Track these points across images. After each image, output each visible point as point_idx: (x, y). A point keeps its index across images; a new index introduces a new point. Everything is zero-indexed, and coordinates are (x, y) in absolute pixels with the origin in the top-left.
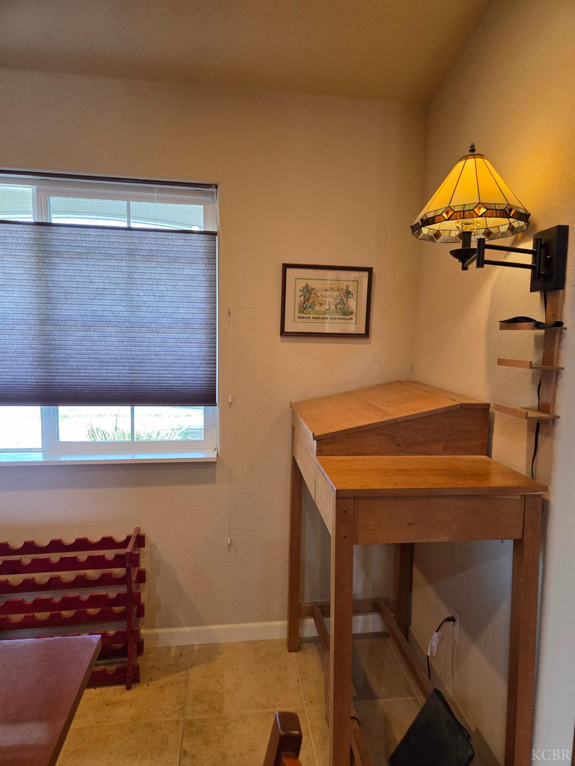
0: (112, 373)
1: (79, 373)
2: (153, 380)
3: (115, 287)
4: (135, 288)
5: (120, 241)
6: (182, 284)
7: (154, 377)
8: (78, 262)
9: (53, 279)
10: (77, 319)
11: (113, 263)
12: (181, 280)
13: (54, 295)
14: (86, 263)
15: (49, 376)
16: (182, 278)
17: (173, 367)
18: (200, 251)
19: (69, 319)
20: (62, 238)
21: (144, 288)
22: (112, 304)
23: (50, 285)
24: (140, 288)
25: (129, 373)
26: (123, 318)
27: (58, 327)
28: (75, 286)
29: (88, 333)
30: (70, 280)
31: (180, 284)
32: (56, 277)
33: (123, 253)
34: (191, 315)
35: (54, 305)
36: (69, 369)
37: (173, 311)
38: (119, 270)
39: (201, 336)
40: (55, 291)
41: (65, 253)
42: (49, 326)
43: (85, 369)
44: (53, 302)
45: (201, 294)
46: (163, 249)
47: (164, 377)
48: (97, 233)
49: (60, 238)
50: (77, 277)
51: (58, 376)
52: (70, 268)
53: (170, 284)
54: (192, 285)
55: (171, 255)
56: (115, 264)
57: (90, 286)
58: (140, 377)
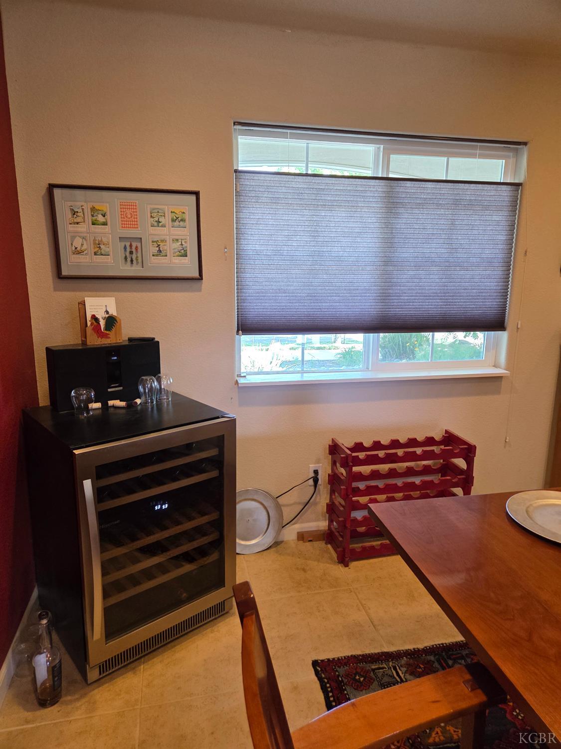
0: (431, 305)
1: (408, 305)
2: (461, 310)
3: (441, 233)
4: (455, 233)
5: (449, 192)
6: (490, 229)
7: (462, 308)
8: (416, 212)
9: (398, 227)
10: (410, 261)
11: (442, 212)
12: (490, 225)
13: (396, 240)
14: (422, 212)
15: (387, 308)
16: (491, 224)
17: (478, 299)
18: (506, 200)
19: (405, 260)
20: (407, 191)
21: (462, 233)
22: (438, 247)
23: (394, 232)
24: (459, 233)
25: (444, 305)
26: (444, 258)
27: (396, 267)
28: (412, 232)
29: (418, 272)
30: (409, 227)
31: (488, 229)
32: (400, 224)
33: (450, 203)
34: (494, 255)
35: (396, 249)
36: (402, 302)
37: (480, 252)
38: (446, 218)
39: (499, 272)
40: (397, 237)
41: (407, 204)
42: (391, 267)
43: (413, 302)
44: (395, 246)
45: (502, 237)
46: (480, 199)
47: (469, 308)
48: (432, 186)
49: (405, 191)
50: (415, 224)
51: (393, 308)
52: (410, 217)
53: (481, 229)
54: (497, 229)
55: (485, 204)
56: (443, 213)
57: (424, 232)
58: (451, 308)
